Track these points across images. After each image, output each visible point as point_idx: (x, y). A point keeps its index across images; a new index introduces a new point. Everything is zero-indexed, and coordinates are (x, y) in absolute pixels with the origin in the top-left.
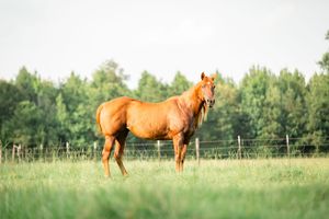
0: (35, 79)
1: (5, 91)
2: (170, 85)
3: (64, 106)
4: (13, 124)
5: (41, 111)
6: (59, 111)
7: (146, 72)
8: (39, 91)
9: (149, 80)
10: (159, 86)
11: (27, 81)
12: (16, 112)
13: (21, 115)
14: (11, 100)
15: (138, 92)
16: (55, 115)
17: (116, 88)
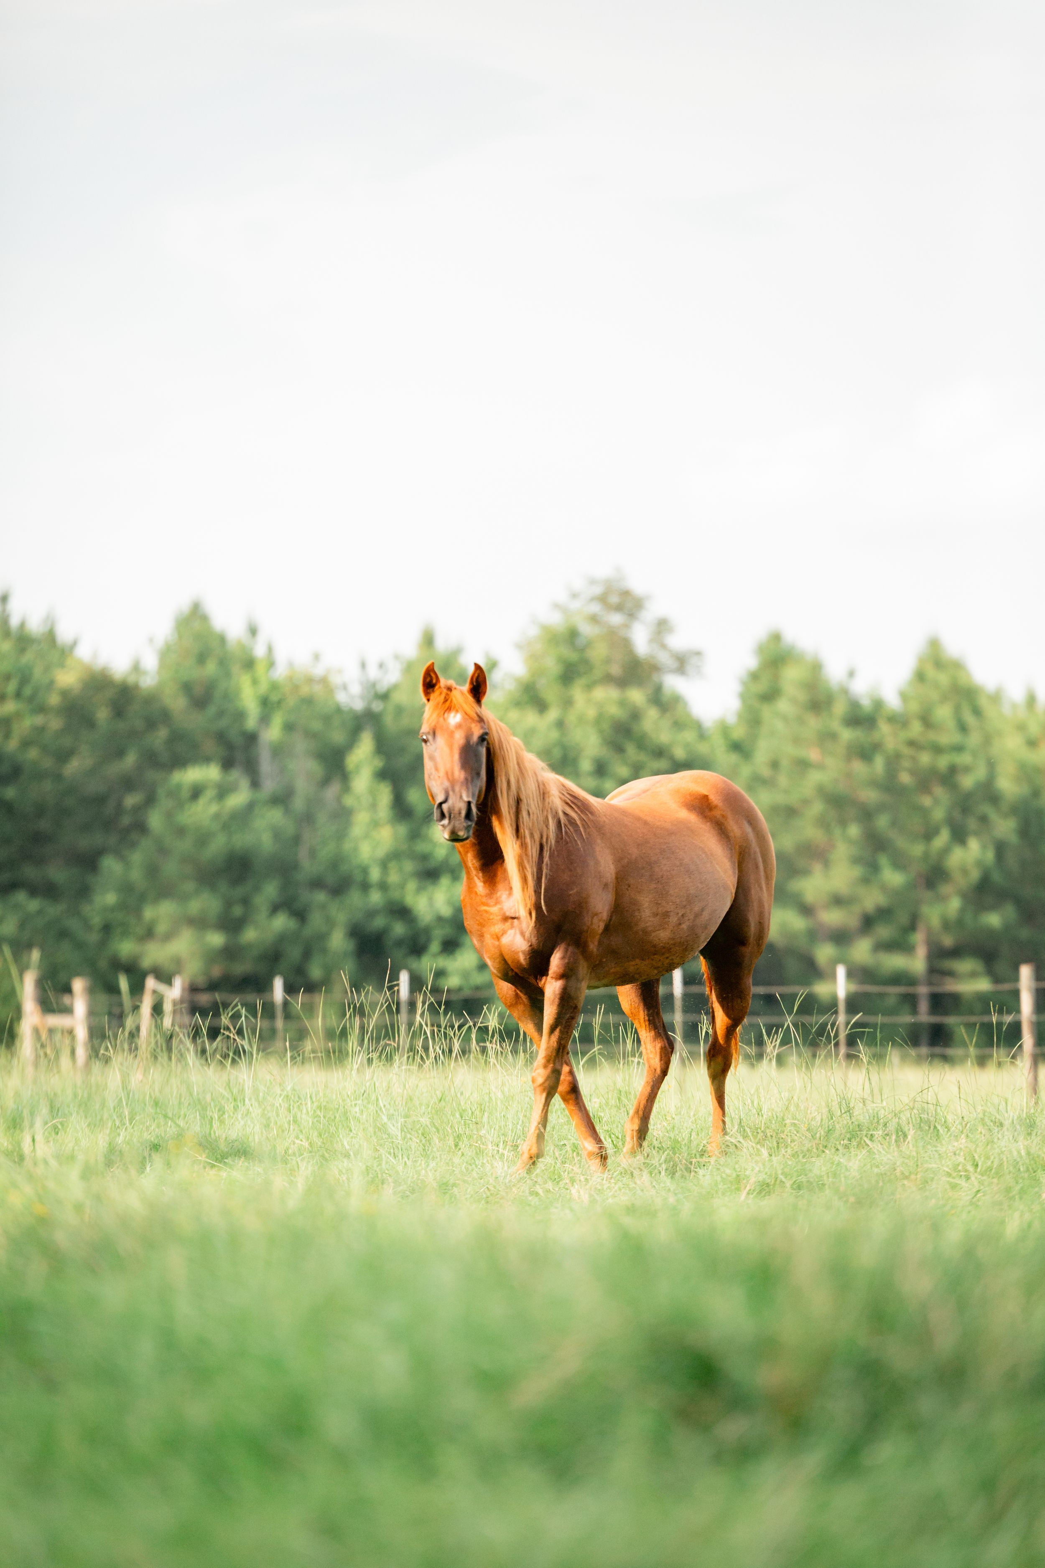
0: (249, 664)
1: (102, 715)
2: (893, 701)
3: (385, 794)
4: (136, 875)
5: (275, 816)
6: (361, 820)
7: (776, 637)
8: (265, 719)
9: (791, 675)
10: (840, 708)
11: (211, 668)
12: (155, 820)
13: (181, 831)
14: (131, 759)
15: (739, 733)
16: (341, 835)
17: (636, 715)
